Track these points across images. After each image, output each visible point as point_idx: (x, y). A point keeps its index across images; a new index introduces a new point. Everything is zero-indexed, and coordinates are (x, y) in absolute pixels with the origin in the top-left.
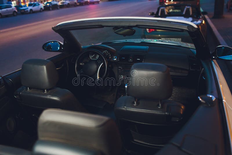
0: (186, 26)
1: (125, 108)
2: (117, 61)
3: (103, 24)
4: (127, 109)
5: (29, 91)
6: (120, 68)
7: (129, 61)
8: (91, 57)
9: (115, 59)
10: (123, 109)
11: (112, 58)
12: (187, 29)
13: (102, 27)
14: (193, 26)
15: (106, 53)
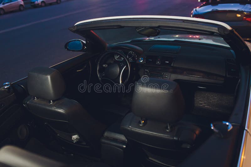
0: (217, 29)
1: (130, 128)
2: (143, 63)
3: (122, 24)
4: (133, 129)
5: (36, 101)
6: (147, 72)
7: (157, 64)
8: (116, 57)
9: (142, 60)
10: (128, 128)
11: (138, 59)
12: (218, 32)
13: (120, 27)
14: (226, 27)
15: (133, 54)
